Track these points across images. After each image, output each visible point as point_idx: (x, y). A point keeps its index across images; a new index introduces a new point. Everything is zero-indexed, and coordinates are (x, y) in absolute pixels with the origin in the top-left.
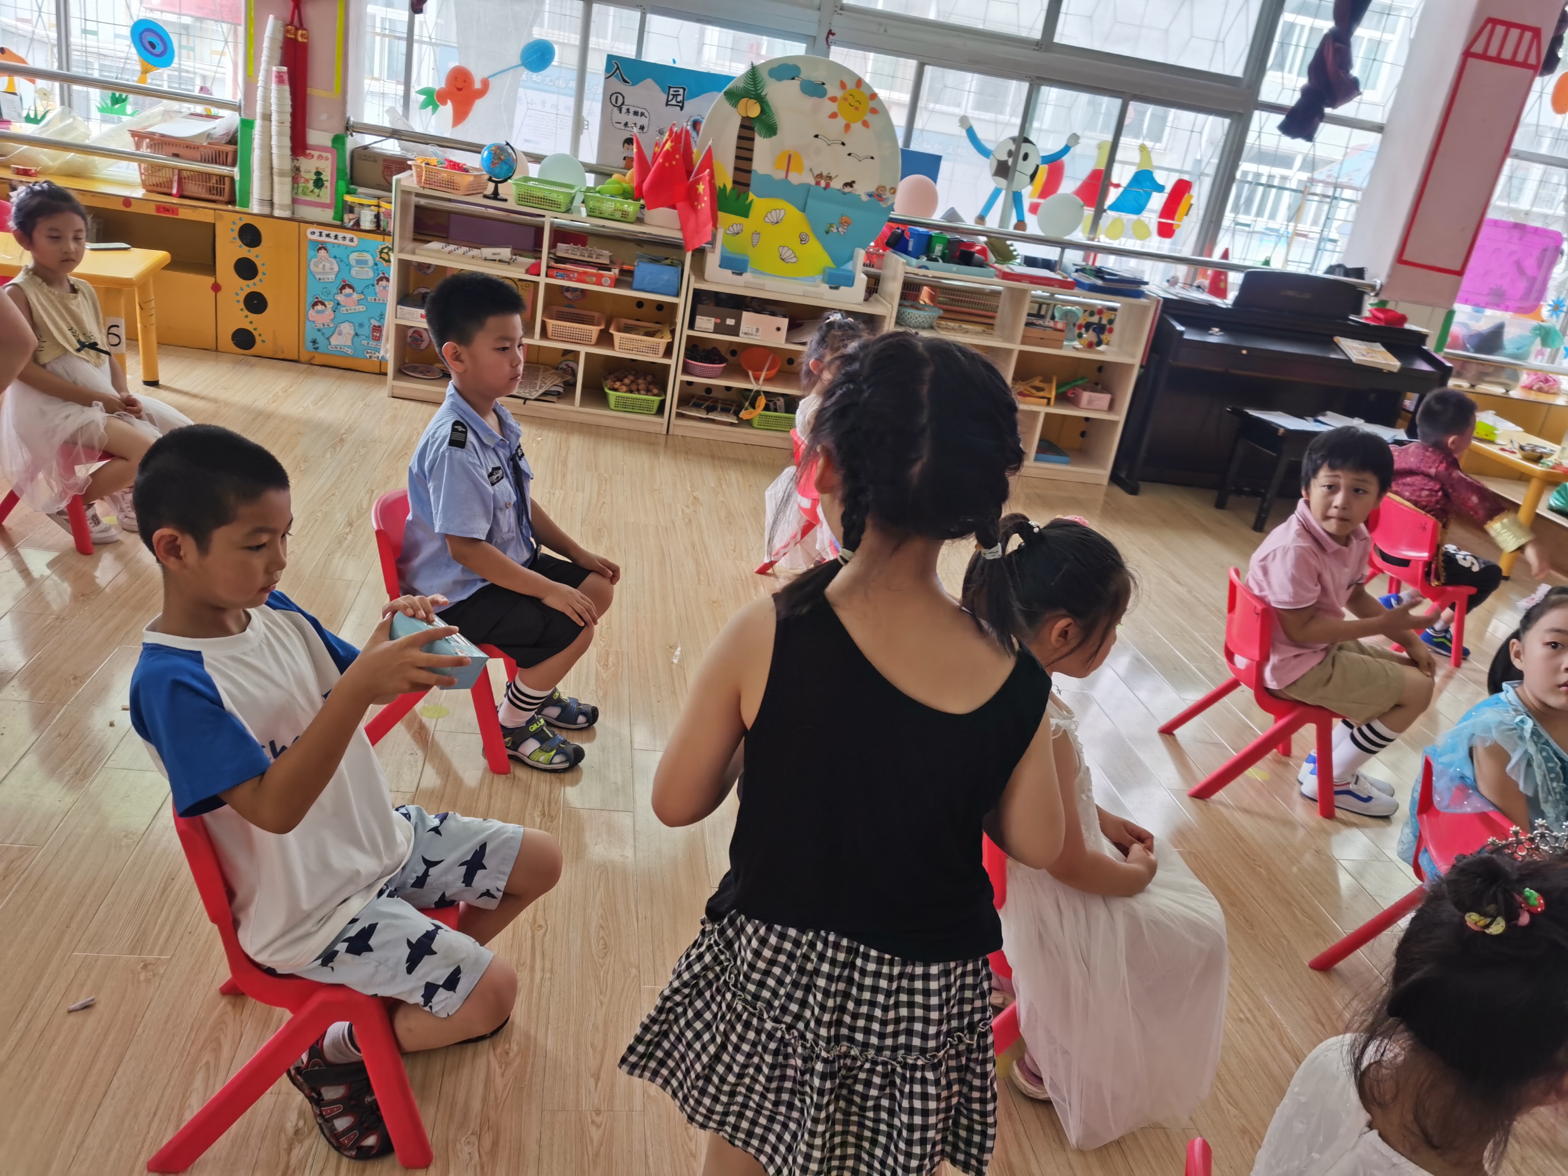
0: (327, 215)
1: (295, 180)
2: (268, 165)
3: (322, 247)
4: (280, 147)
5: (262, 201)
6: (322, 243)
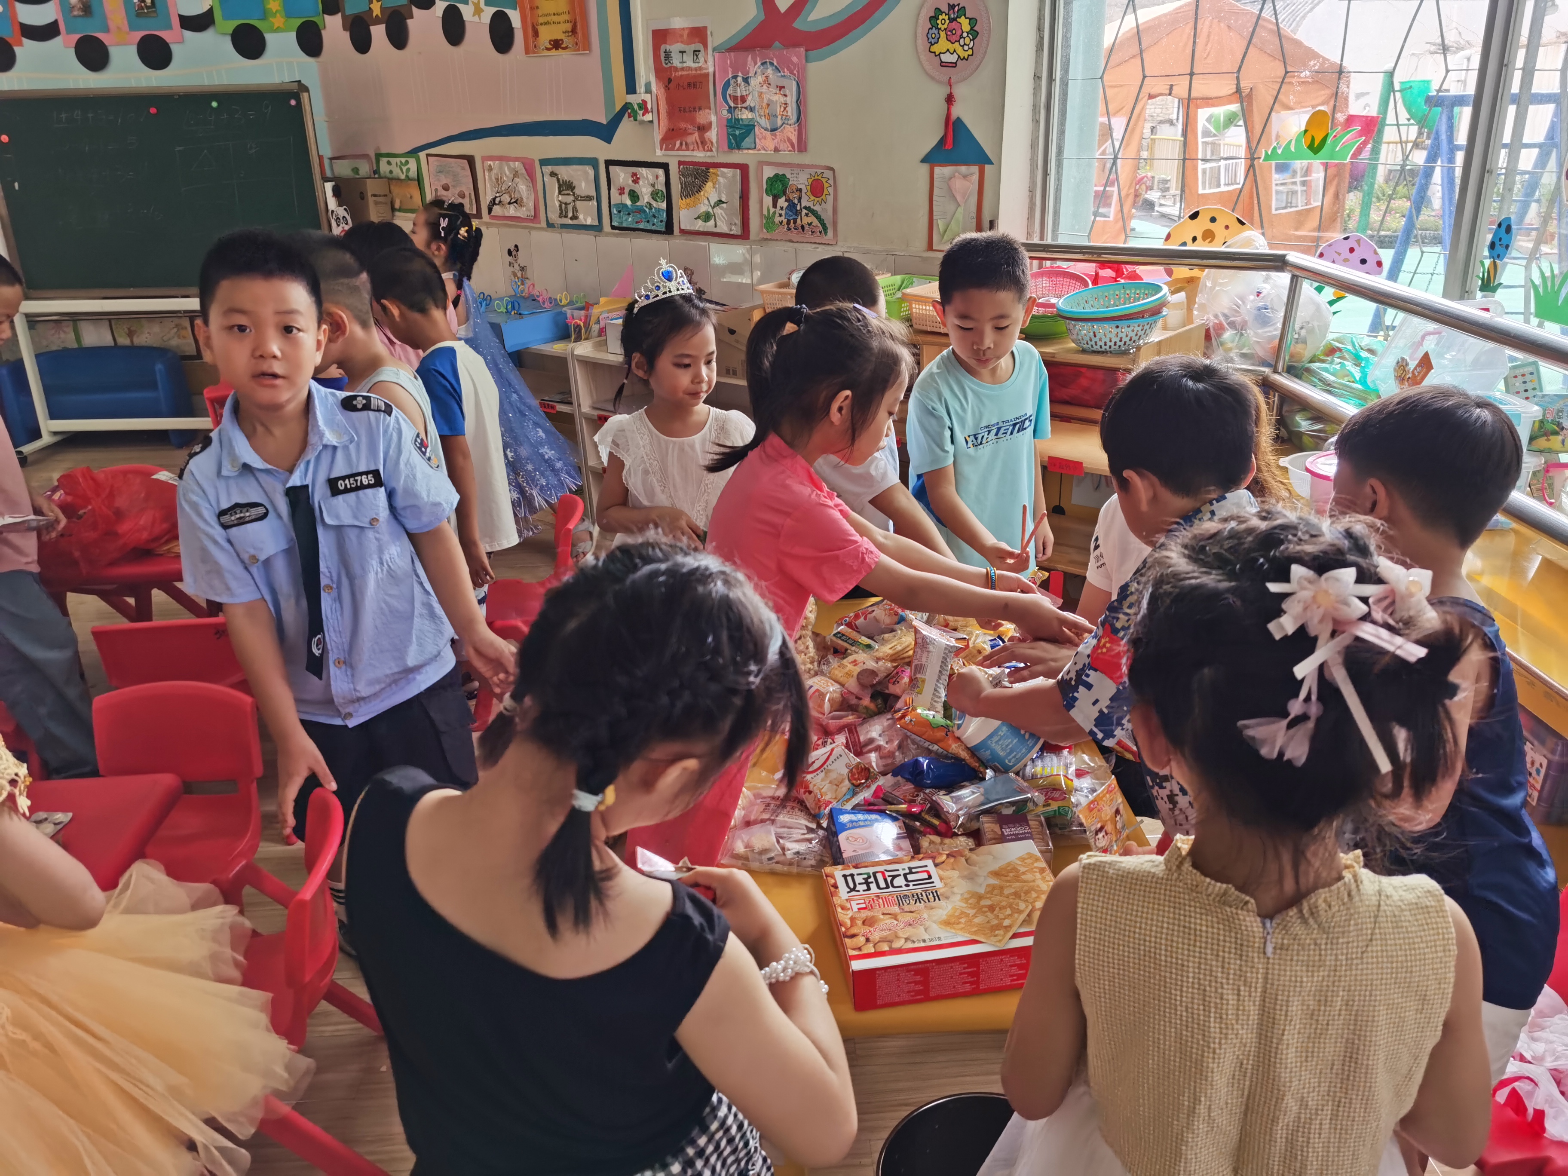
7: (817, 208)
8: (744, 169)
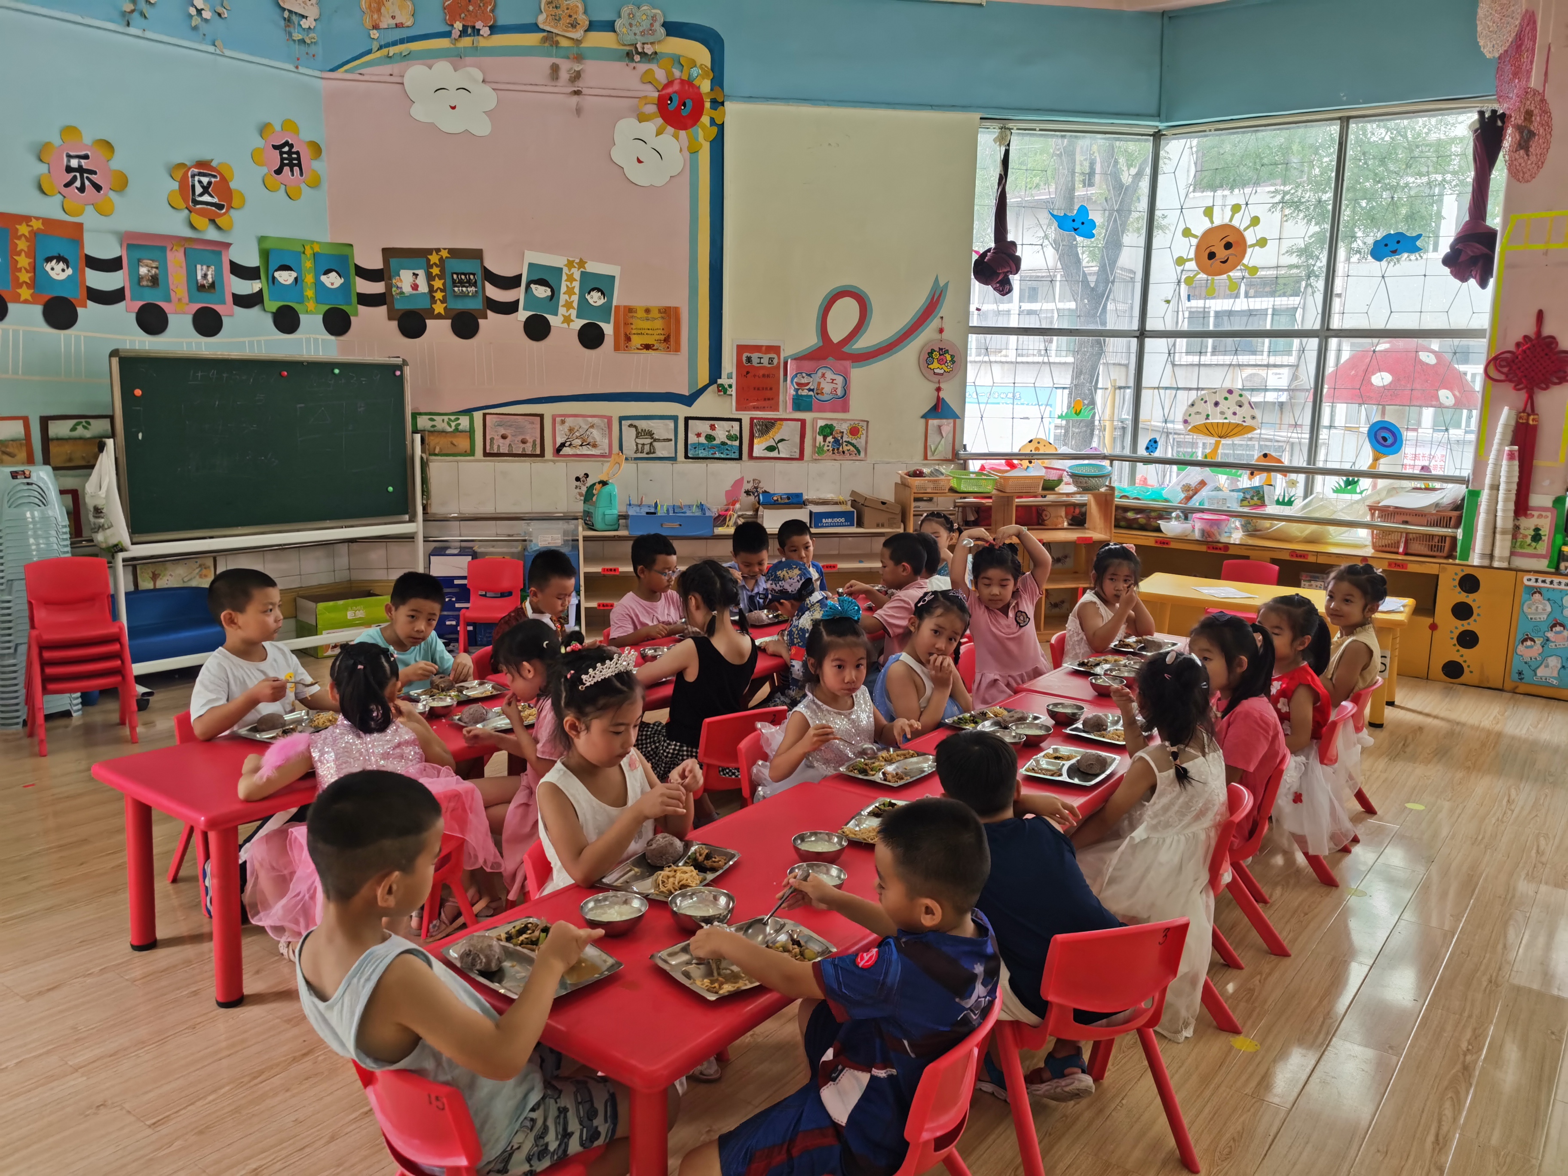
0: (1543, 564)
1: (1514, 537)
2: (1491, 526)
3: (1538, 591)
4: (1505, 510)
5: (1483, 556)
6: (1536, 588)
7: (854, 441)
8: (803, 422)
